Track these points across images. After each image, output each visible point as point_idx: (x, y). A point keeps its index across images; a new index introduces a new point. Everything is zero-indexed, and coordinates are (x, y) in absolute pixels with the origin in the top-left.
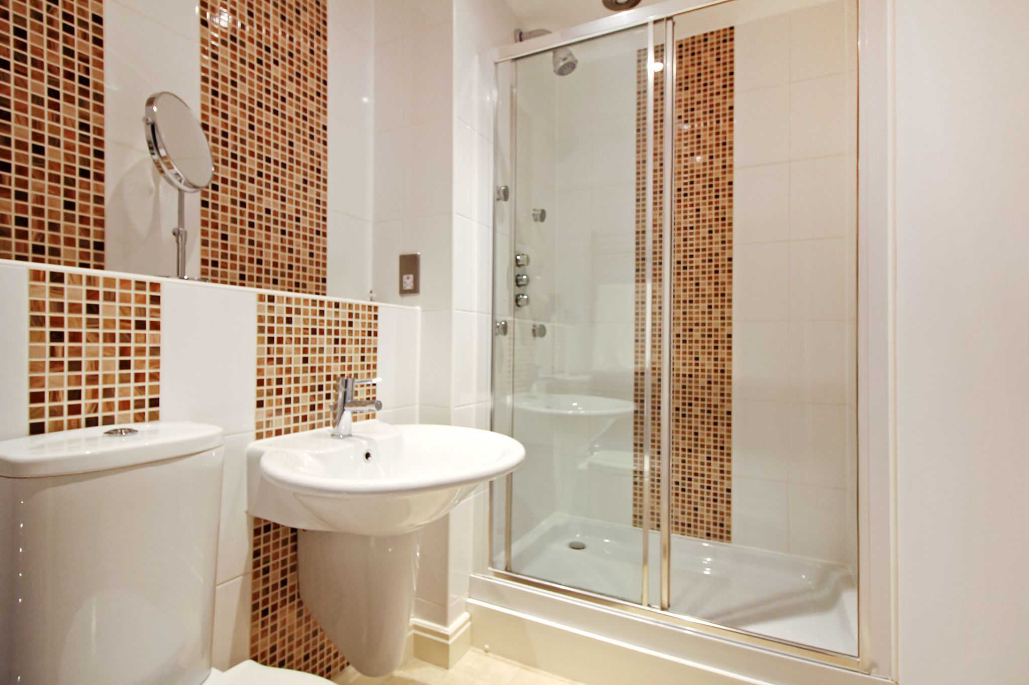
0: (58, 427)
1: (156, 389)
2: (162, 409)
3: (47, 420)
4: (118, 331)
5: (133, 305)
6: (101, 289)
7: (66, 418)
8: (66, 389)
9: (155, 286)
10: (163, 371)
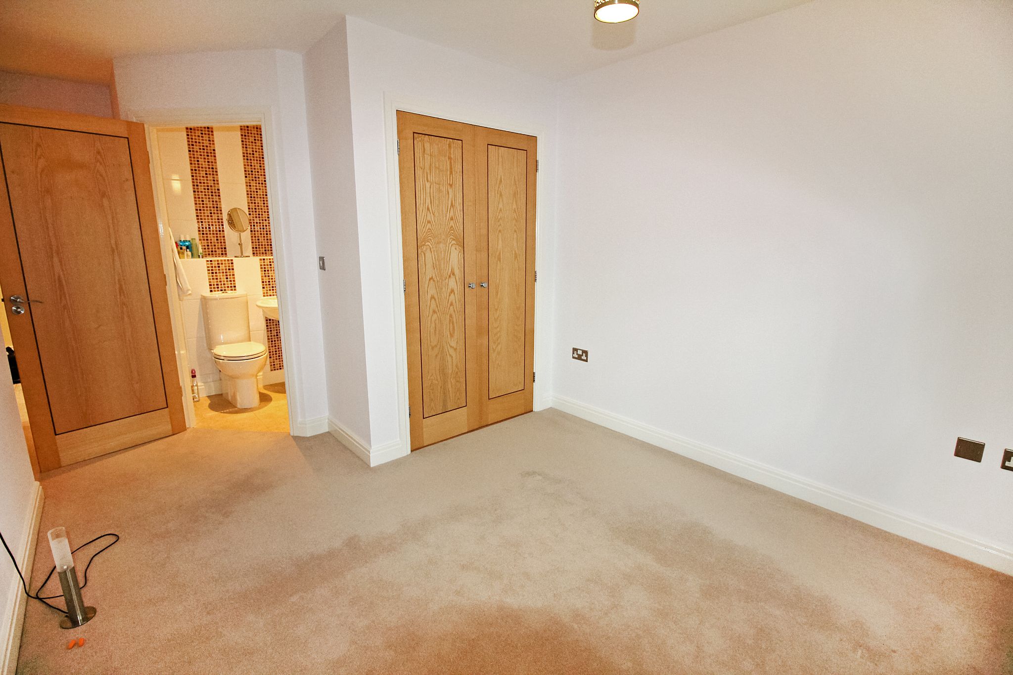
0: (215, 291)
1: (235, 284)
2: (237, 288)
3: (213, 289)
4: (224, 271)
5: (227, 265)
6: (220, 262)
7: (216, 289)
8: (216, 283)
9: (232, 260)
10: (236, 279)
